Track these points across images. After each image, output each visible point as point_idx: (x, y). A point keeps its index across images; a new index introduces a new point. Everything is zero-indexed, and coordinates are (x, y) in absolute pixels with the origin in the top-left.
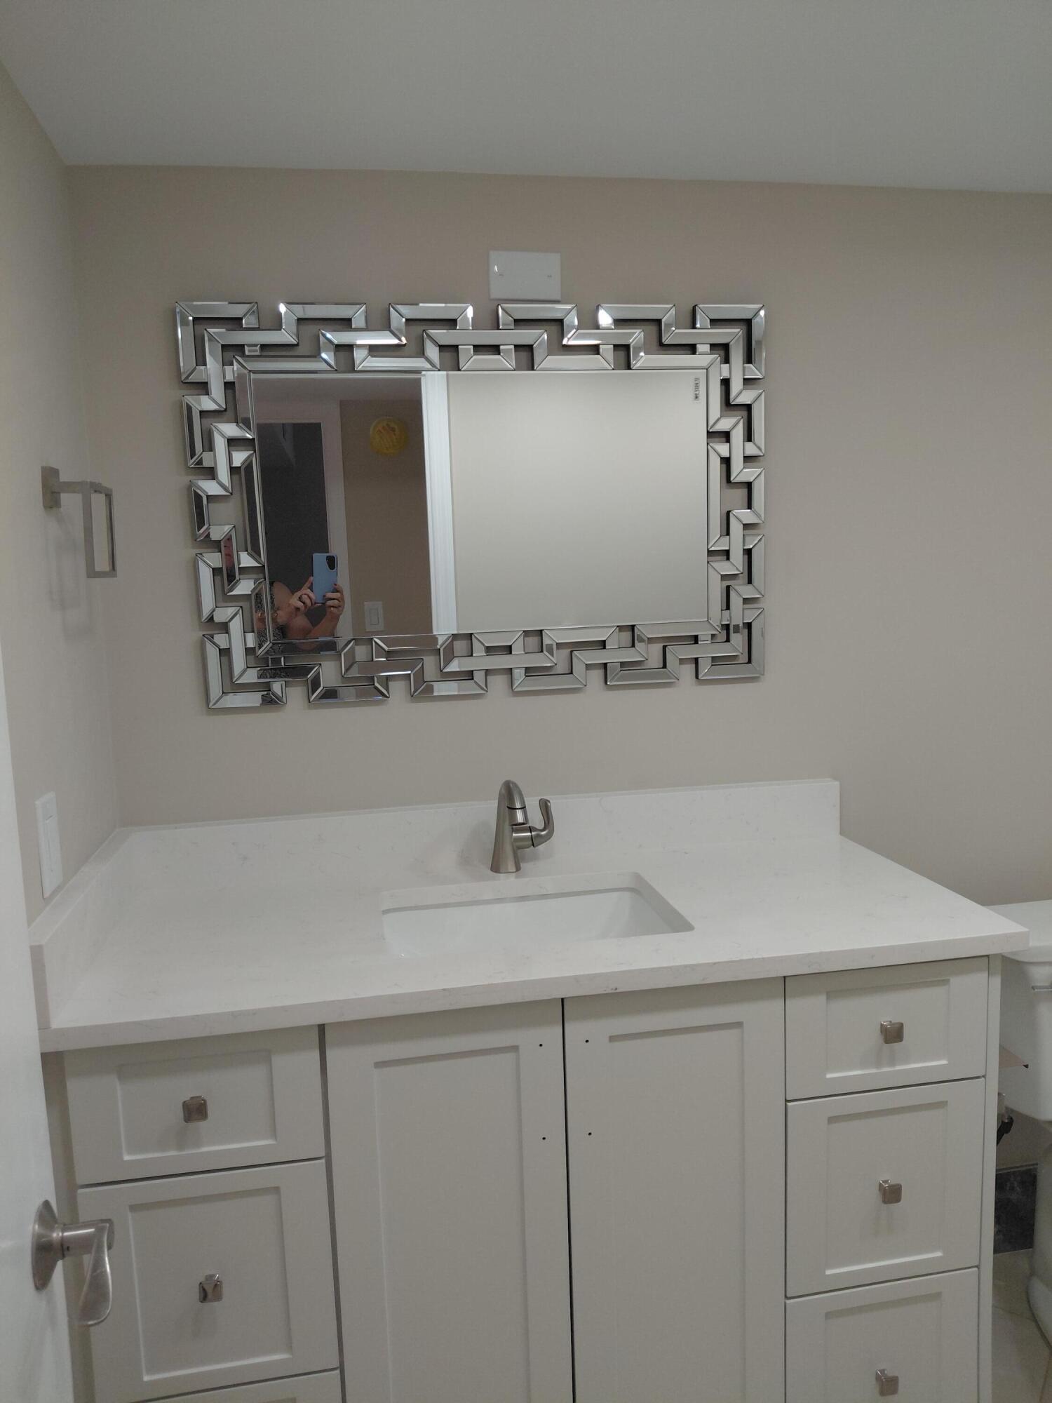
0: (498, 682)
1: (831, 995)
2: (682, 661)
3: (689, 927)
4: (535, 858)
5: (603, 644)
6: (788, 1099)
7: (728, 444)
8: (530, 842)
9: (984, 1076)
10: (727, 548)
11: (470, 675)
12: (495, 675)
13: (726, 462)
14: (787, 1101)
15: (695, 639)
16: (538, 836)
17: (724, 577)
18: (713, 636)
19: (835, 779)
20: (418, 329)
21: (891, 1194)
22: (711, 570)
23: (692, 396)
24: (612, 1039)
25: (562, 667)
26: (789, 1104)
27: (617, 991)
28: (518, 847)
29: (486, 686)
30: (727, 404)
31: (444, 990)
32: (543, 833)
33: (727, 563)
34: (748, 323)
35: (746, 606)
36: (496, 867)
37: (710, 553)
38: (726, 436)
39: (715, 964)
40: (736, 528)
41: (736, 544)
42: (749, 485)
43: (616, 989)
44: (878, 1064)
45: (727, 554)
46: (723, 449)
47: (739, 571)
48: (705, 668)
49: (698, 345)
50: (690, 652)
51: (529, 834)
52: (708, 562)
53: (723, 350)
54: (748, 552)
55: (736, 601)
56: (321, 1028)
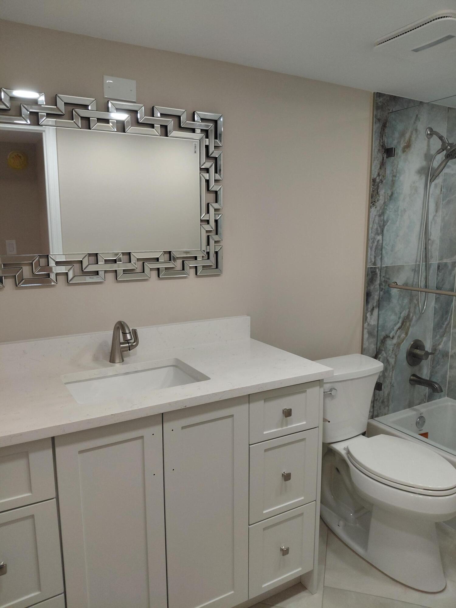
0: (111, 276)
1: (266, 400)
2: (191, 267)
3: (209, 379)
4: (129, 356)
5: (157, 259)
6: (250, 444)
7: (208, 174)
8: (128, 349)
9: (318, 427)
10: (208, 219)
11: (97, 273)
12: (108, 273)
13: (207, 181)
14: (249, 445)
15: (196, 258)
16: (132, 345)
17: (207, 232)
18: (203, 256)
19: (248, 315)
20: (70, 108)
21: (287, 477)
22: (202, 228)
23: (194, 152)
24: (183, 428)
25: (139, 269)
26: (250, 446)
28: (122, 350)
29: (105, 278)
30: (207, 156)
31: (112, 415)
32: (134, 344)
33: (208, 225)
34: (216, 122)
35: (216, 244)
36: (112, 360)
37: (202, 221)
38: (207, 170)
39: (224, 392)
40: (212, 210)
41: (212, 217)
42: (216, 192)
43: (186, 406)
44: (282, 427)
45: (208, 222)
46: (207, 176)
47: (212, 229)
48: (200, 270)
49: (196, 129)
50: (193, 264)
51: (128, 345)
52: (201, 225)
53: (206, 132)
54: (216, 221)
55: (212, 242)
56: (53, 438)
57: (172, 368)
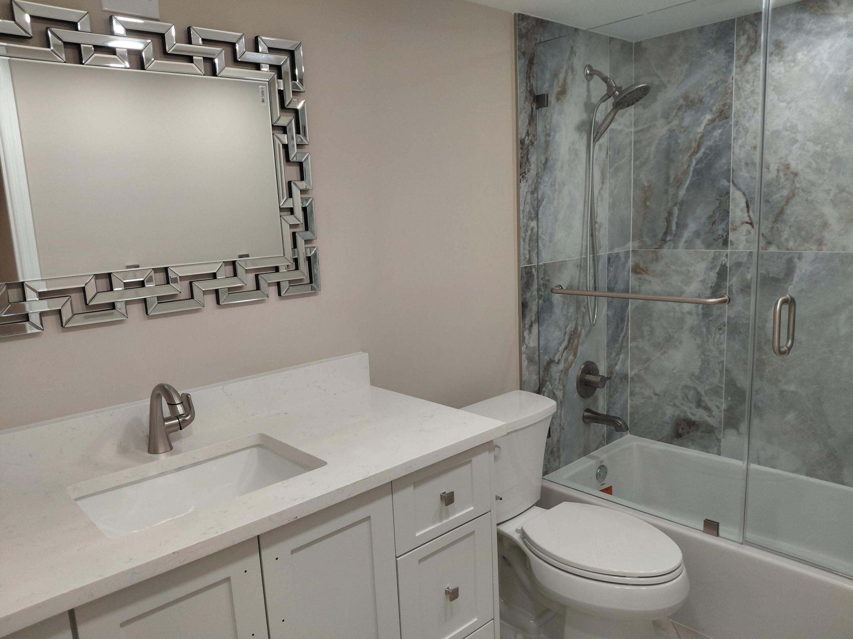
0: (137, 310)
1: (416, 484)
2: (270, 285)
3: (324, 463)
4: (179, 438)
5: (214, 276)
6: (397, 556)
7: (286, 135)
8: (179, 427)
9: (490, 511)
10: (292, 207)
11: (113, 306)
12: (131, 304)
13: (286, 147)
14: (396, 558)
15: (277, 269)
16: (184, 421)
17: (292, 226)
18: (288, 266)
19: (364, 351)
20: (42, 26)
21: (453, 594)
22: (283, 221)
23: (261, 101)
24: (293, 552)
25: (185, 294)
26: (398, 559)
27: (297, 518)
28: (170, 430)
29: (127, 315)
30: (283, 106)
31: (174, 553)
32: (187, 418)
33: (292, 216)
34: (291, 54)
35: (307, 246)
36: (153, 449)
37: (281, 209)
38: (284, 130)
39: (355, 483)
40: (296, 192)
41: (297, 203)
42: (301, 164)
43: (296, 517)
44: (441, 520)
45: (291, 211)
46: (285, 139)
47: (300, 222)
48: (285, 286)
49: (261, 64)
50: (274, 278)
51: (177, 421)
52: (280, 216)
53: (277, 68)
54: (304, 209)
55: (300, 242)
56: (71, 612)
57: (255, 450)
